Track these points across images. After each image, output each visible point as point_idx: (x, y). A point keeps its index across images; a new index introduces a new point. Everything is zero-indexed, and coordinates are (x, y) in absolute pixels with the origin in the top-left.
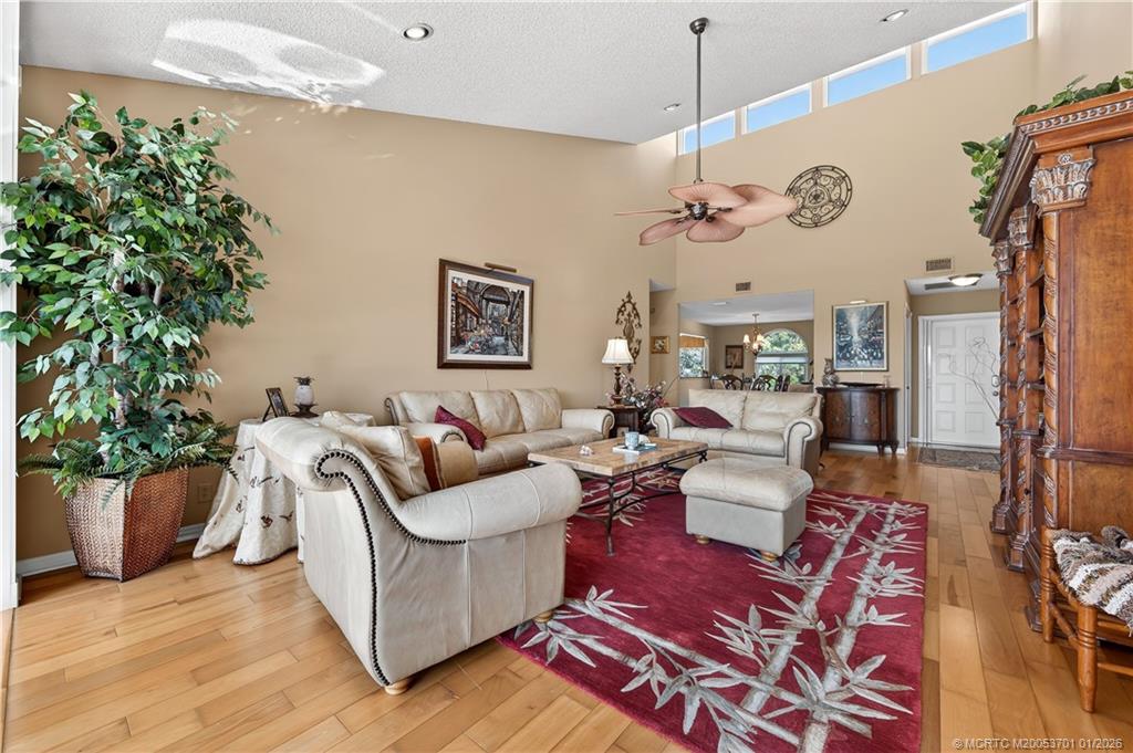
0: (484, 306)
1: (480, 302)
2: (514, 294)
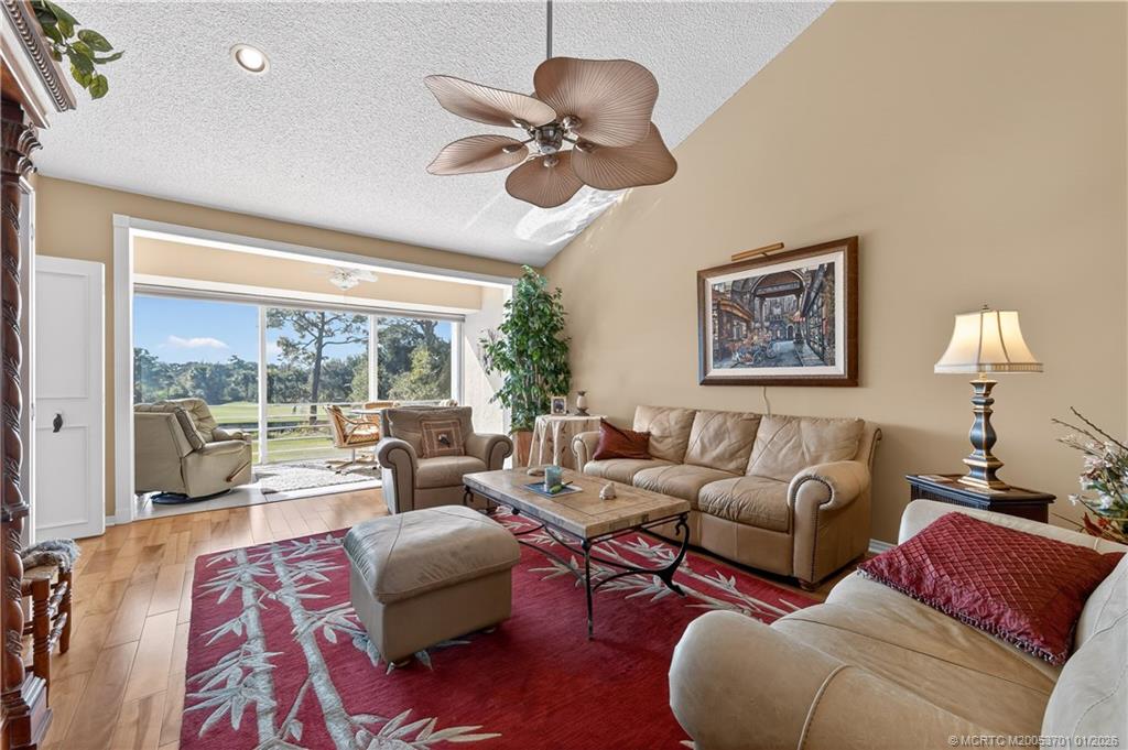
0: (757, 306)
1: (751, 301)
2: (813, 274)
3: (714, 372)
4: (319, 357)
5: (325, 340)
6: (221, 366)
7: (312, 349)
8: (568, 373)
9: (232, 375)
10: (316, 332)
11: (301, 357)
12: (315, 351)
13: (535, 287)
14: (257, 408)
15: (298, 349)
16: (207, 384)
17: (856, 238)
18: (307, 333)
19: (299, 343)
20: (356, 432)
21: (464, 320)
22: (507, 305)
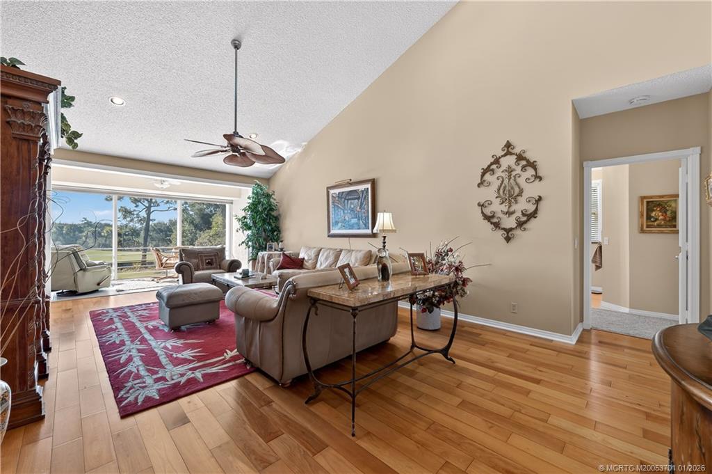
0: (346, 204)
1: (344, 202)
2: (362, 191)
3: (333, 232)
4: (148, 219)
5: (152, 209)
6: (75, 225)
7: (143, 214)
8: (279, 231)
9: (83, 232)
10: (146, 204)
11: (136, 219)
12: (146, 216)
13: (262, 190)
14: (112, 250)
15: (133, 214)
16: (64, 238)
17: (374, 179)
18: (140, 204)
19: (134, 210)
20: (168, 262)
21: (232, 203)
22: (249, 198)
